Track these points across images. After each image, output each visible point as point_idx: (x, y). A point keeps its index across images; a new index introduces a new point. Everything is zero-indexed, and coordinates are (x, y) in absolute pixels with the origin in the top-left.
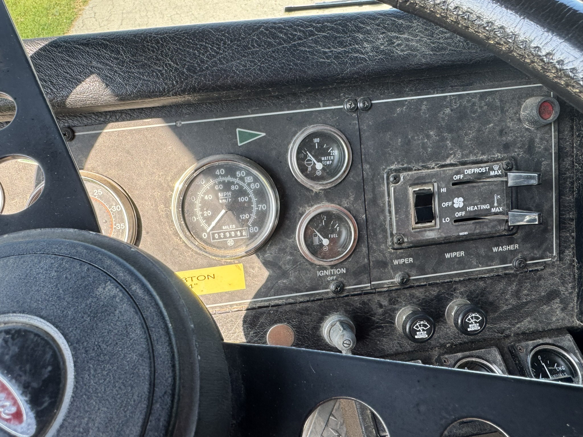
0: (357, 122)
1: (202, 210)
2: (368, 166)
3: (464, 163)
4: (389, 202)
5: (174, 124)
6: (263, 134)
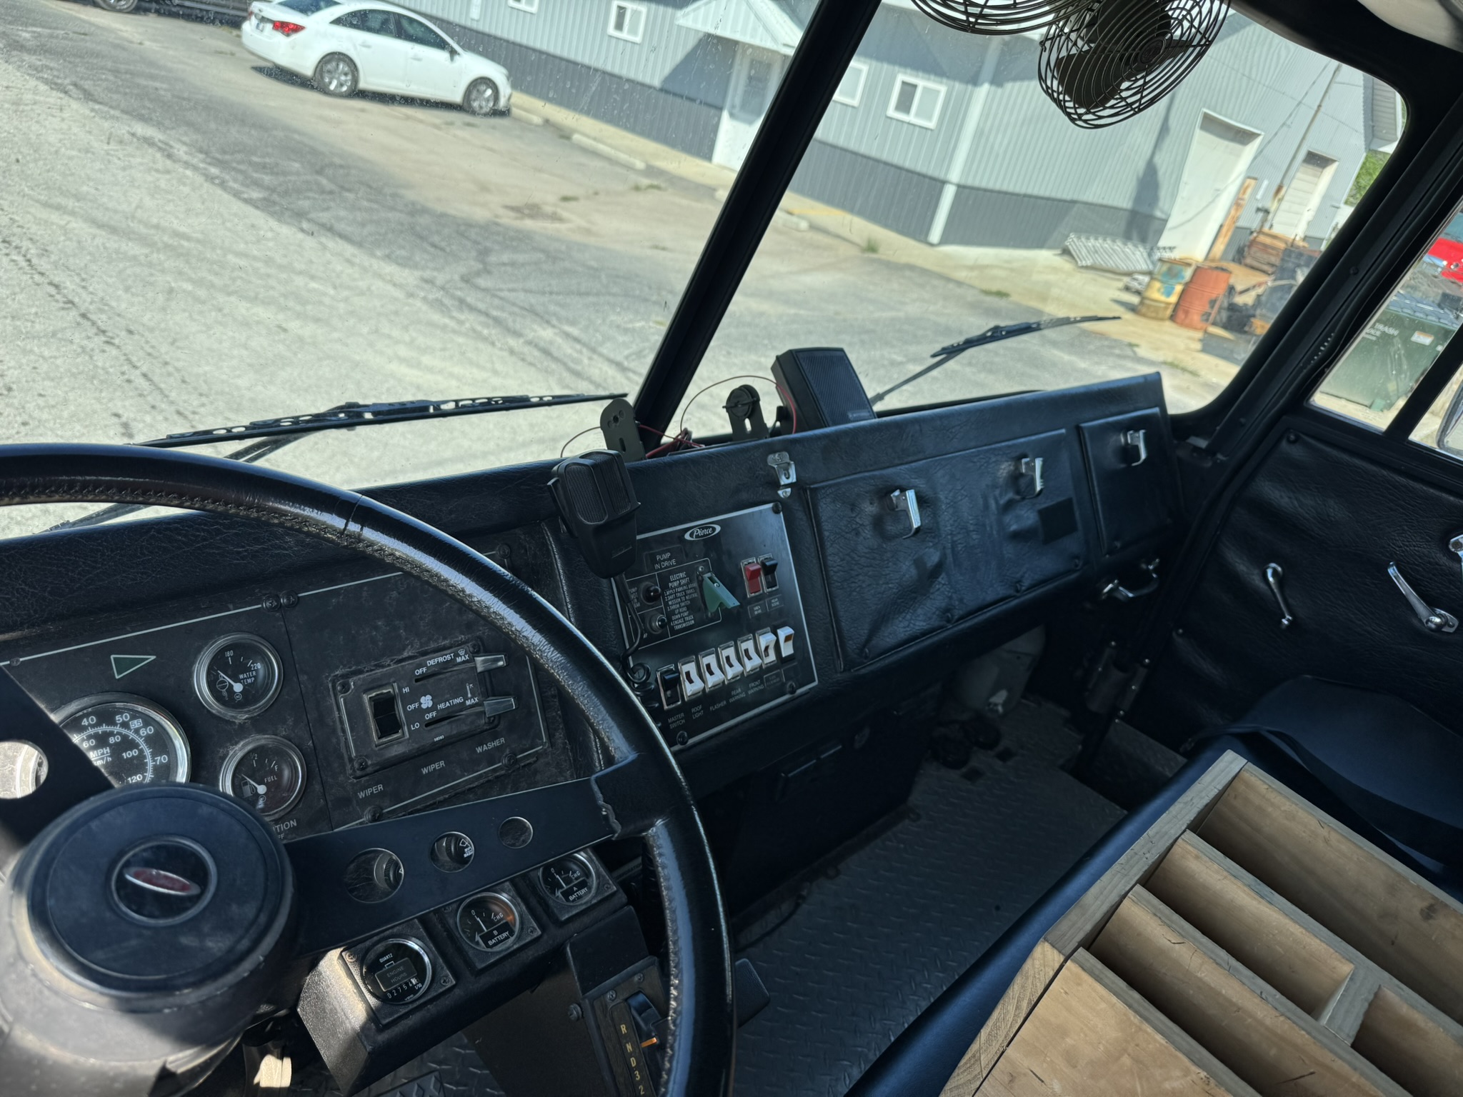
0: (282, 623)
2: (306, 677)
3: (424, 654)
4: (340, 718)
6: (153, 658)
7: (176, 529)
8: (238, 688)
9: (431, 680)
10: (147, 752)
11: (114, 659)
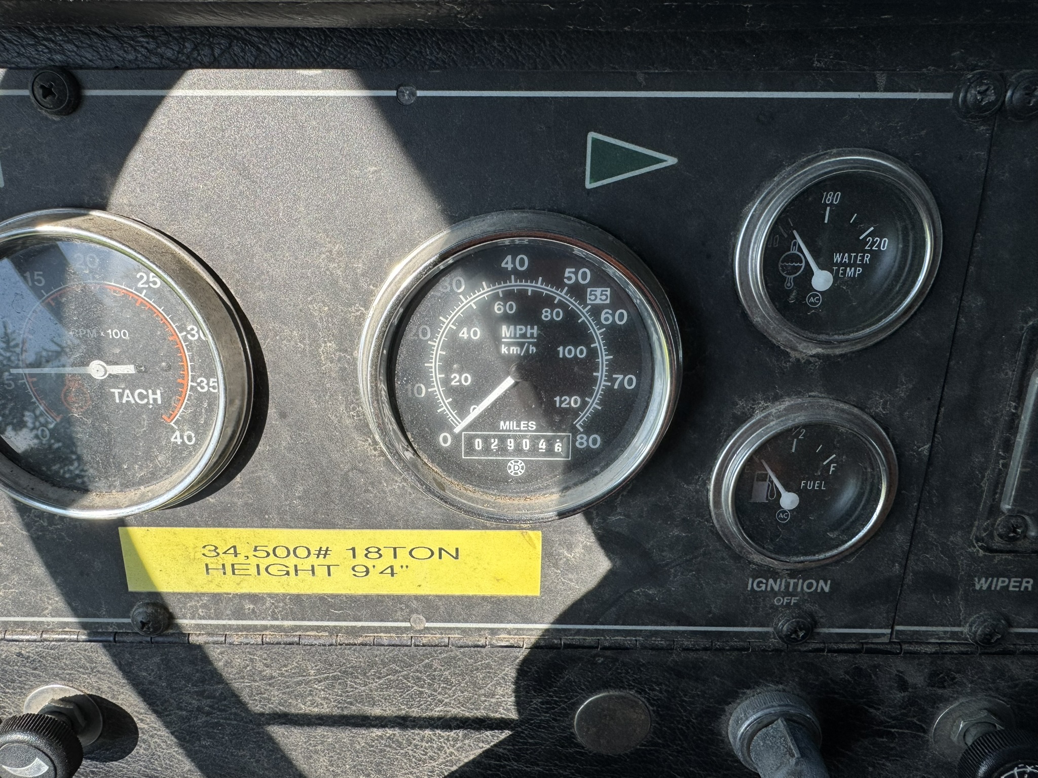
1: (447, 367)
5: (393, 93)
6: (671, 161)
8: (822, 280)
10: (604, 358)
11: (595, 141)
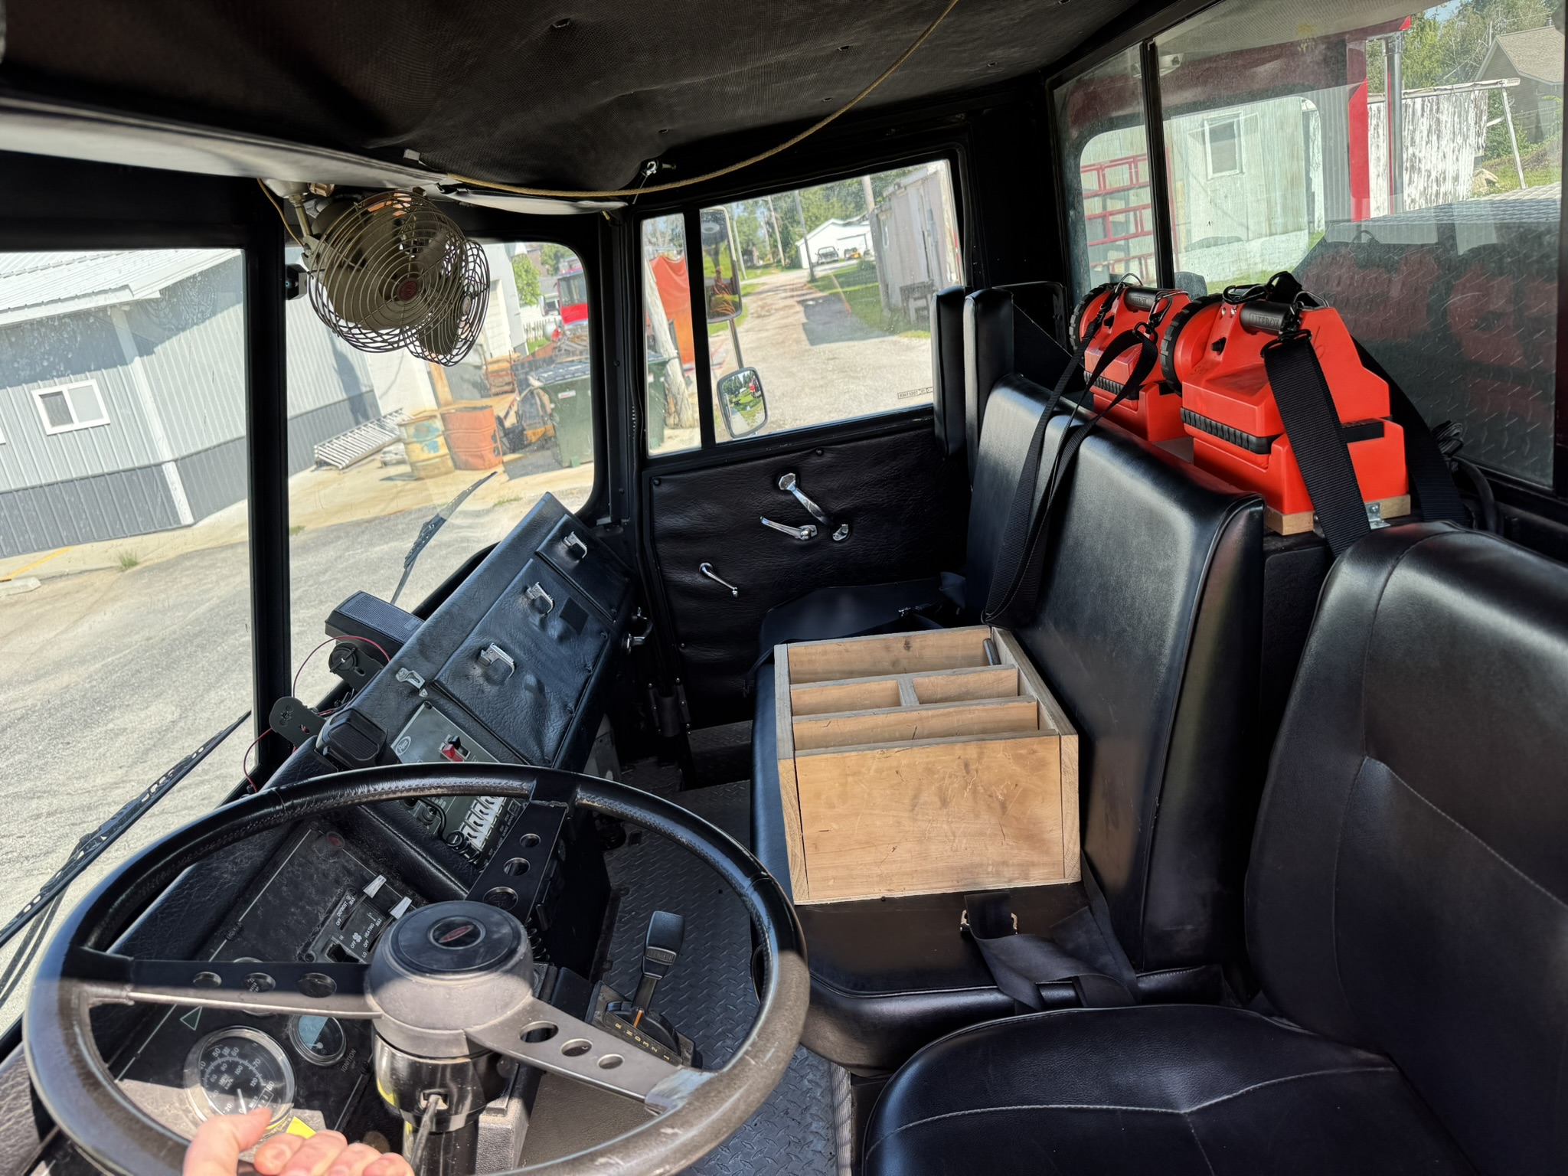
3: (330, 912)
7: (168, 906)
9: (348, 923)
10: (246, 1063)
11: (183, 1020)
